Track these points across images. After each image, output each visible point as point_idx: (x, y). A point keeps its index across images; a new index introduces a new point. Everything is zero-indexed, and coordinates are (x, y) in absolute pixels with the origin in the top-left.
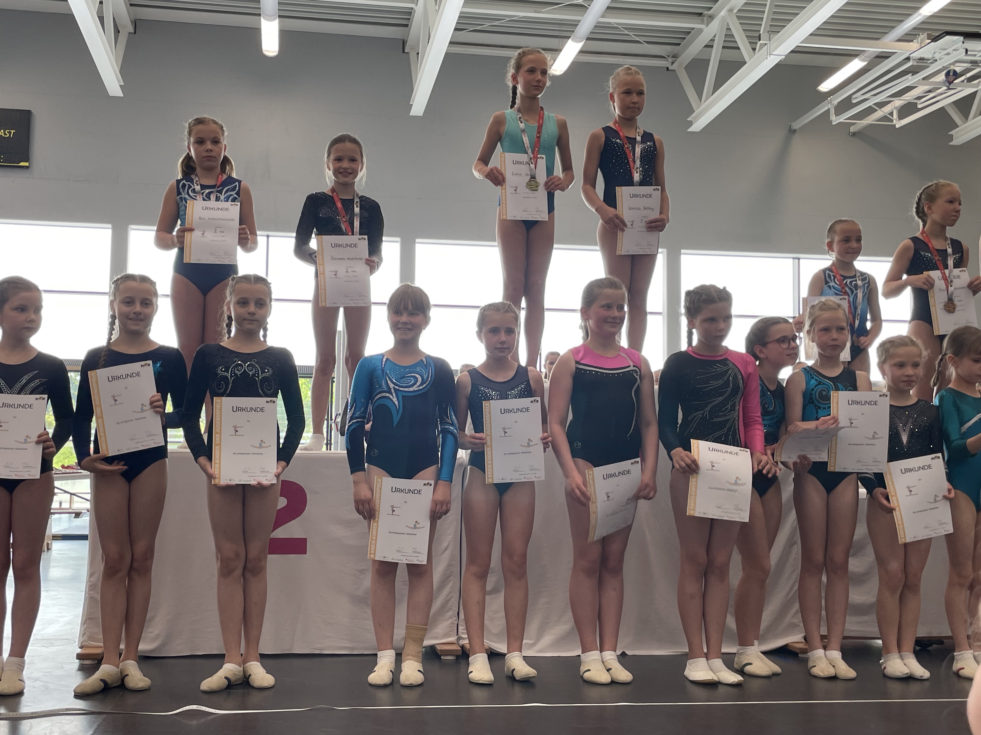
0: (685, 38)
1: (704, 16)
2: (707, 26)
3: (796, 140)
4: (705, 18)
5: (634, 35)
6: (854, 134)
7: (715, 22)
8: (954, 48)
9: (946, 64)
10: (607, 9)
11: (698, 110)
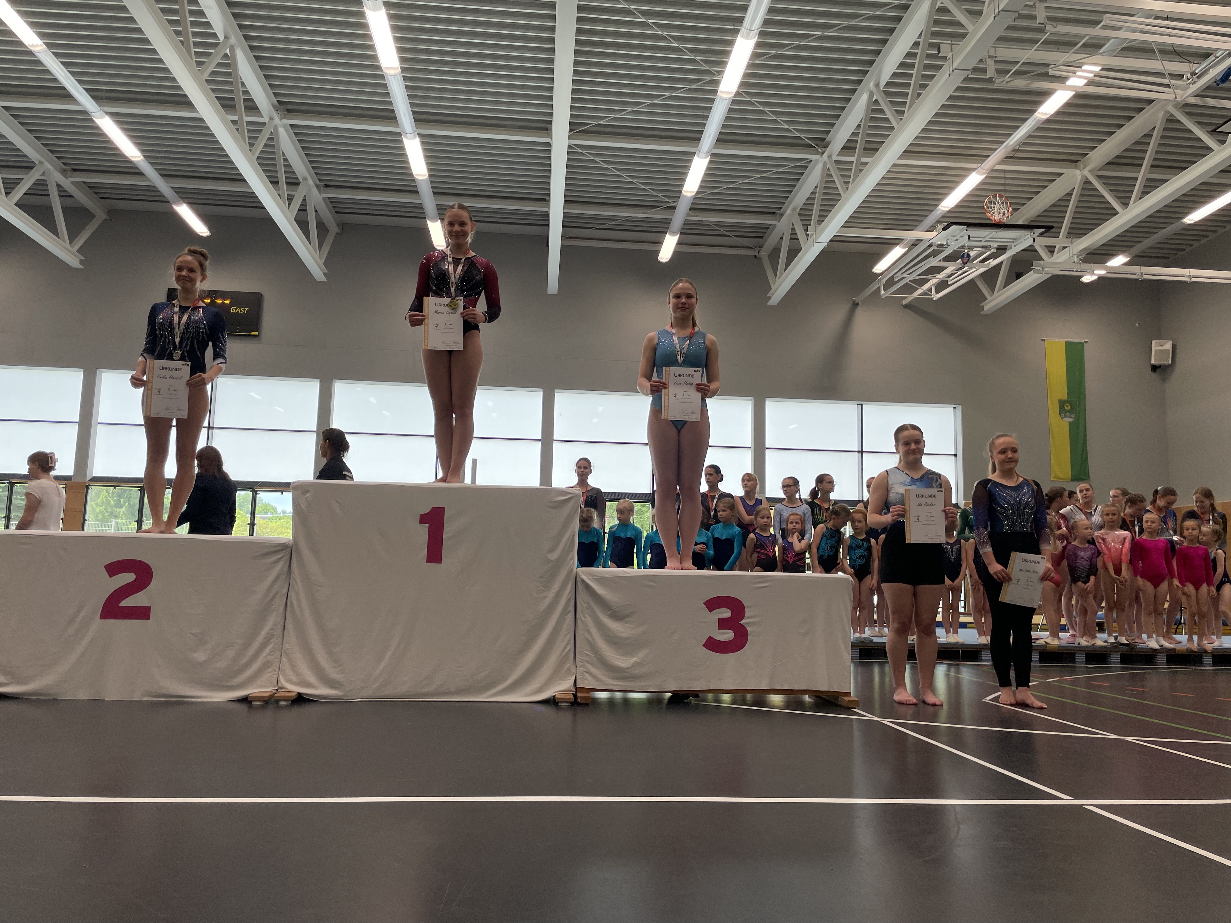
0: (766, 232)
1: (777, 215)
2: (779, 221)
3: (858, 311)
5: (724, 230)
6: (906, 306)
7: (784, 219)
8: (960, 235)
9: (955, 249)
10: (691, 209)
11: (773, 288)
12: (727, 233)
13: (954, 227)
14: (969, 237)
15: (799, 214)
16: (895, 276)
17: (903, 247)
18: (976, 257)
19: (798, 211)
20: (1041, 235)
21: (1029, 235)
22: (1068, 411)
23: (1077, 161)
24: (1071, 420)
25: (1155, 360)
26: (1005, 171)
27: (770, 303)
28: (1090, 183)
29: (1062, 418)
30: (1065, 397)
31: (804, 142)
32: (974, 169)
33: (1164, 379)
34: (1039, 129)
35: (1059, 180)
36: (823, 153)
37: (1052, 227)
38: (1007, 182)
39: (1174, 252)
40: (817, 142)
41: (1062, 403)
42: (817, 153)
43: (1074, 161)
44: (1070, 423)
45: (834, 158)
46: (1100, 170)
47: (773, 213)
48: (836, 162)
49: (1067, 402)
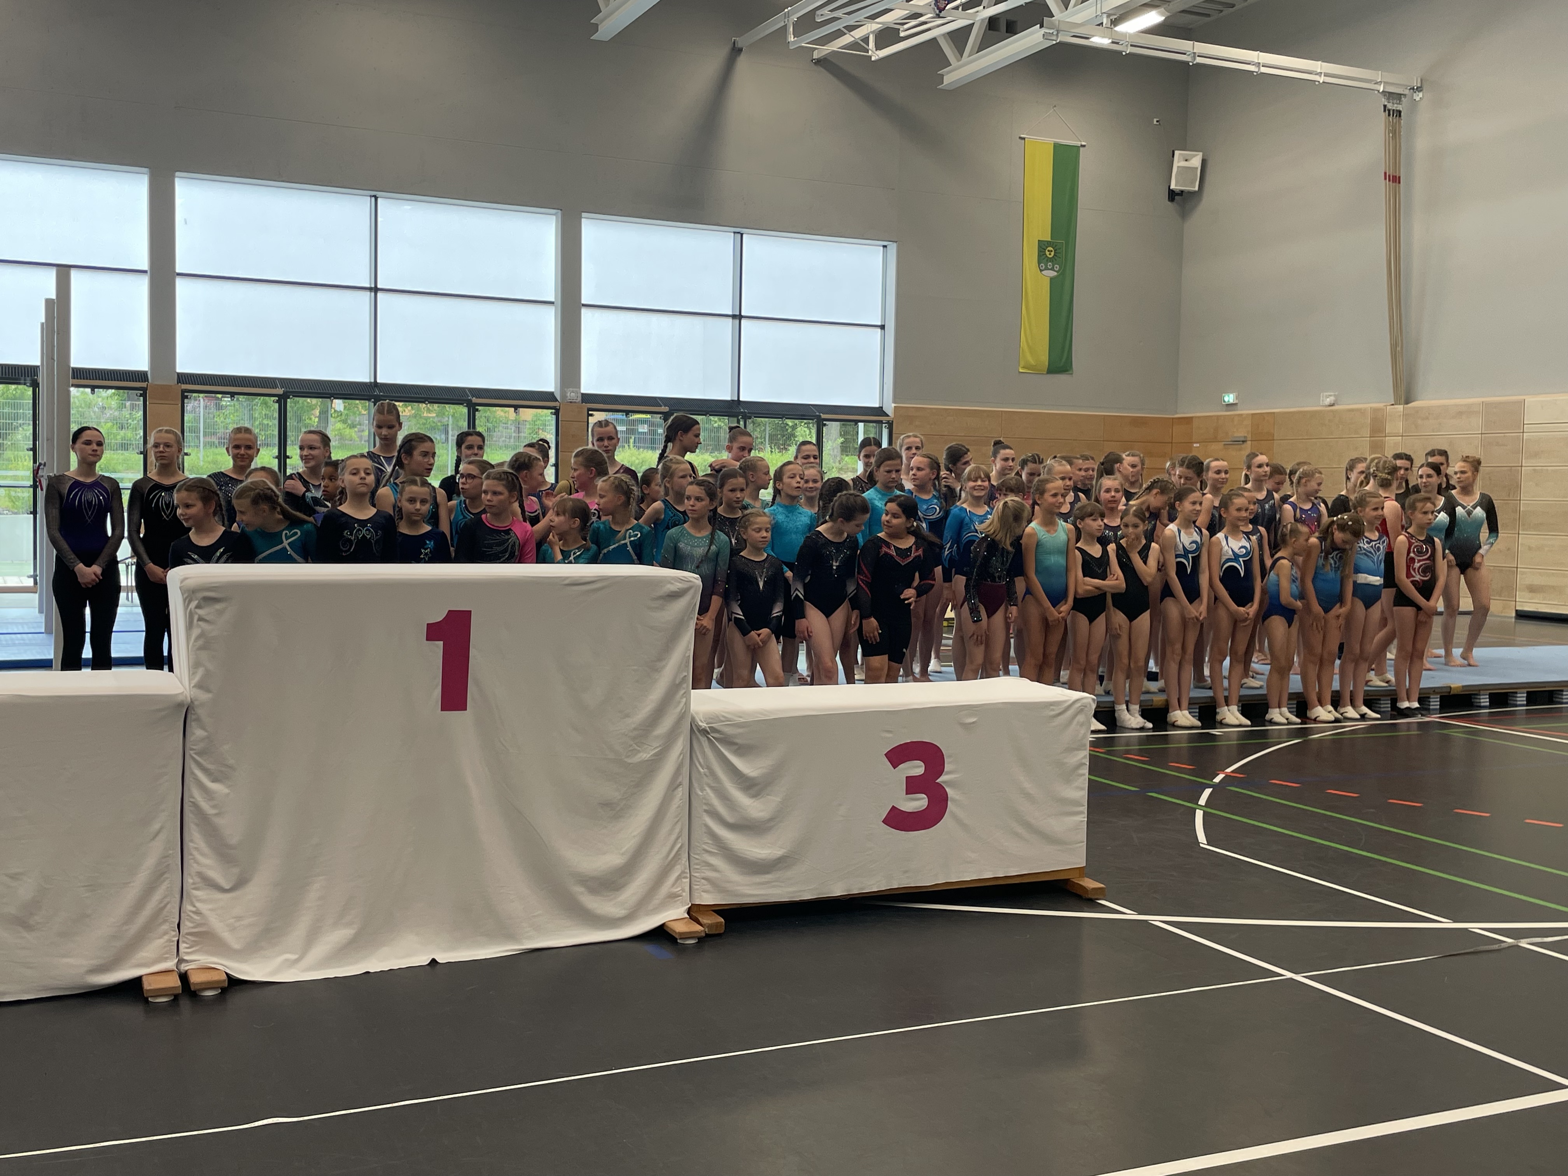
3: (743, 63)
6: (819, 62)
11: (604, 7)
16: (819, 12)
22: (1051, 260)
24: (1053, 274)
25: (1177, 183)
27: (599, 35)
29: (1041, 271)
30: (1048, 237)
33: (1185, 215)
39: (1221, 8)
41: (1042, 246)
44: (1052, 279)
49: (1049, 244)
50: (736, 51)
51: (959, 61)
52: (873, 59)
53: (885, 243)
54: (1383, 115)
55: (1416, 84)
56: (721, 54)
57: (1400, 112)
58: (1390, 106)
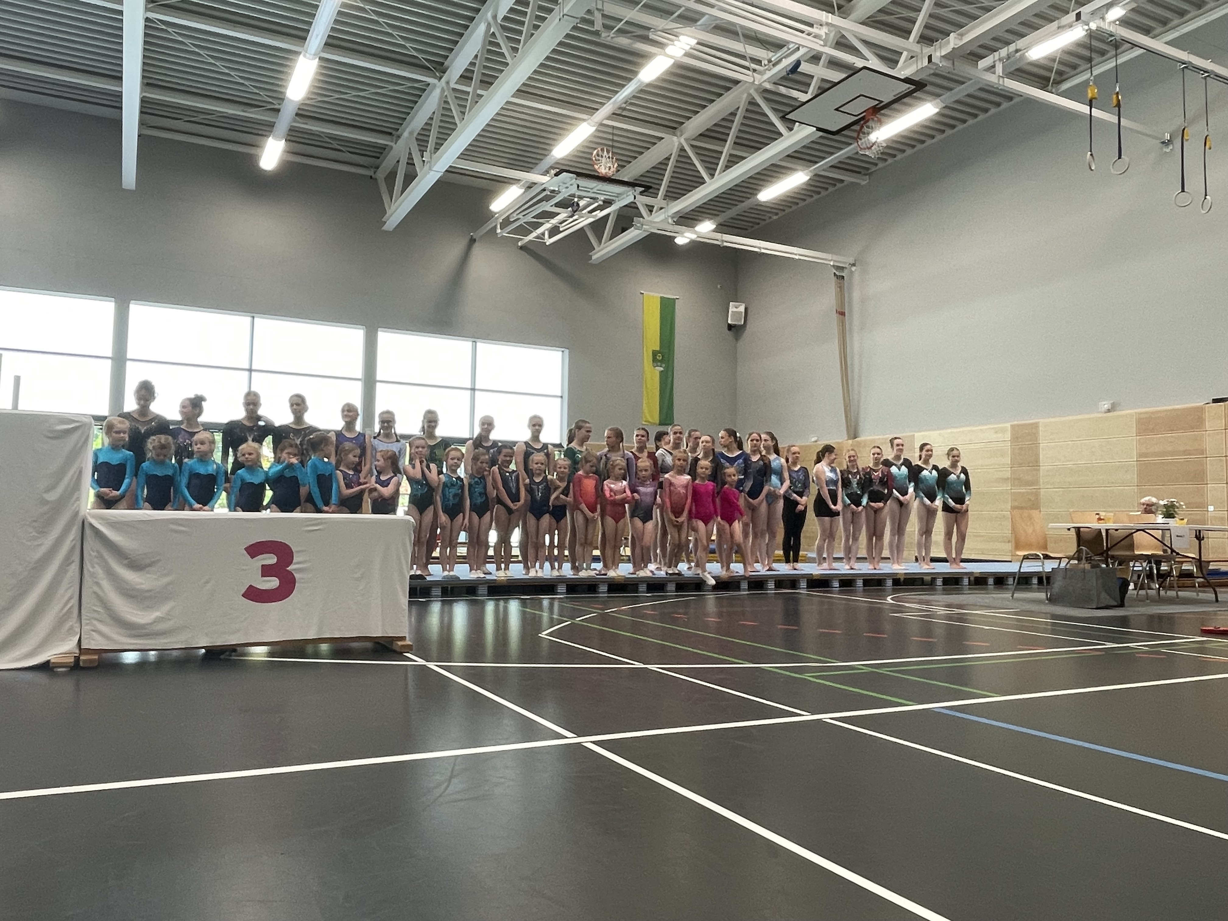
0: (383, 153)
1: (394, 136)
2: (396, 144)
3: (475, 247)
4: (394, 138)
5: (336, 144)
6: (521, 248)
7: (400, 142)
8: (571, 183)
9: (566, 195)
10: (297, 115)
11: (389, 212)
12: (339, 147)
13: (564, 173)
14: (578, 186)
15: (417, 139)
16: (511, 216)
17: (520, 188)
18: (585, 207)
19: (415, 134)
20: (641, 193)
21: (631, 193)
22: (660, 361)
23: (675, 128)
24: (662, 369)
25: (731, 320)
26: (613, 127)
27: (386, 227)
28: (685, 150)
29: (654, 367)
30: (658, 349)
31: (421, 63)
32: (584, 120)
33: (737, 338)
34: (642, 91)
35: (660, 144)
36: (441, 78)
37: (650, 187)
38: (615, 138)
39: (750, 224)
40: (434, 65)
41: (655, 353)
42: (435, 77)
43: (673, 127)
44: (661, 372)
45: (453, 85)
46: (694, 140)
47: (390, 134)
48: (454, 90)
49: (659, 352)
50: (473, 241)
51: (599, 247)
52: (547, 244)
53: (563, 349)
54: (834, 279)
55: (852, 262)
56: (464, 242)
57: (843, 277)
58: (837, 273)
